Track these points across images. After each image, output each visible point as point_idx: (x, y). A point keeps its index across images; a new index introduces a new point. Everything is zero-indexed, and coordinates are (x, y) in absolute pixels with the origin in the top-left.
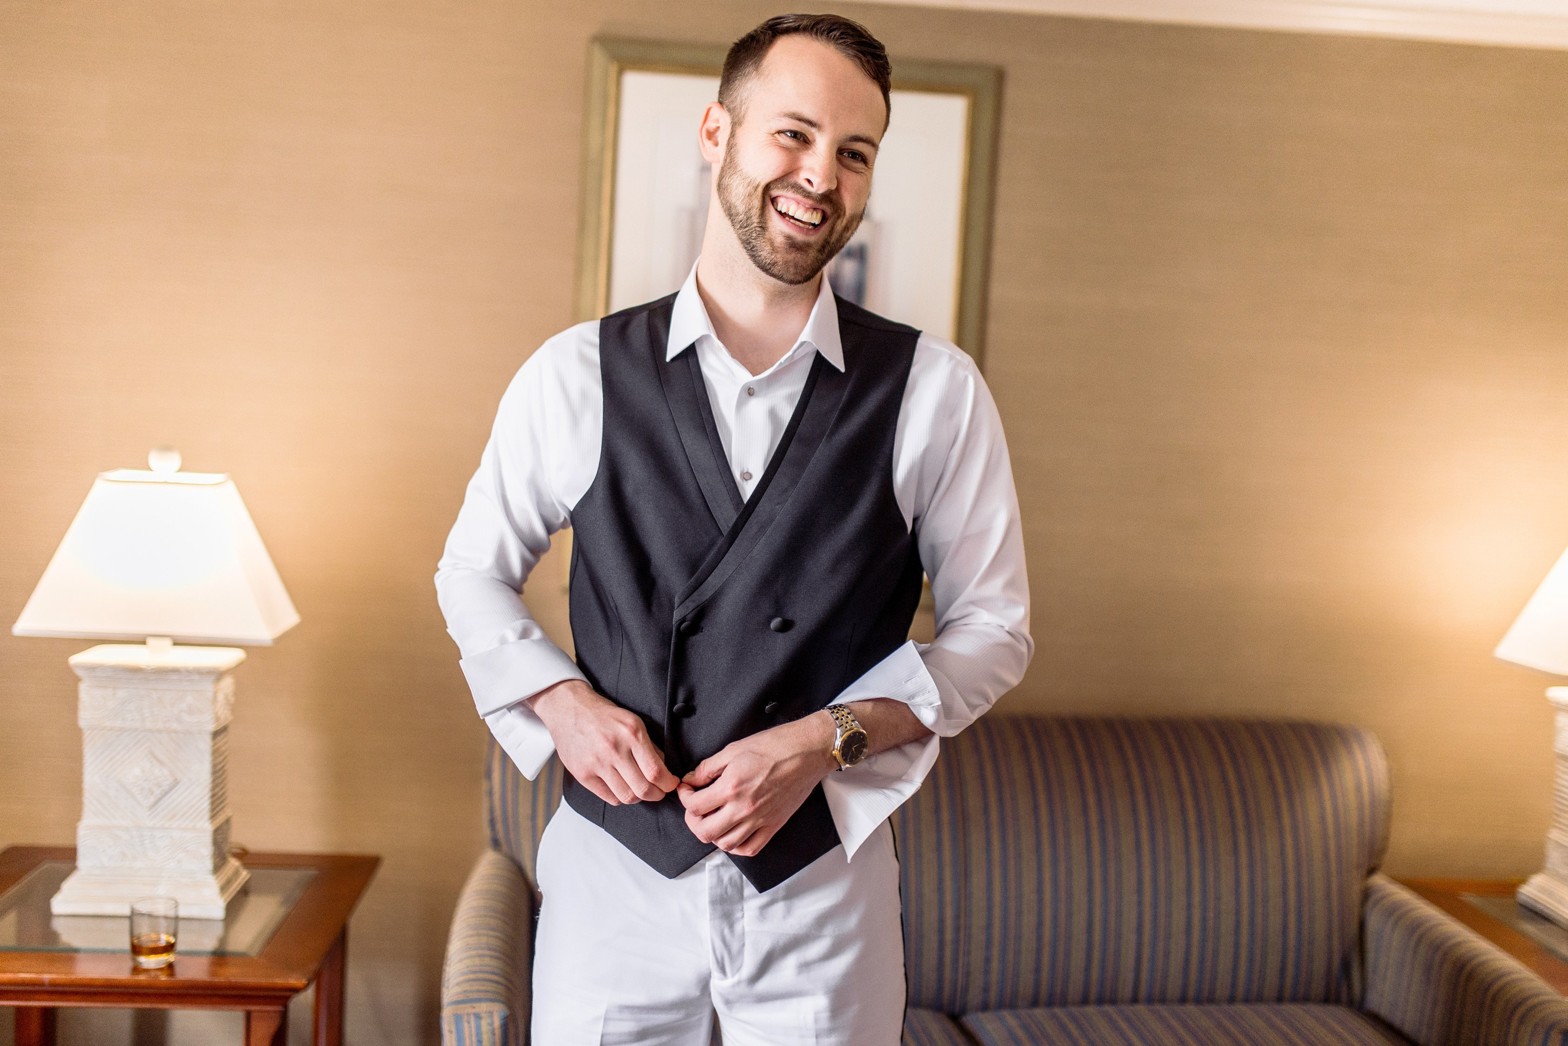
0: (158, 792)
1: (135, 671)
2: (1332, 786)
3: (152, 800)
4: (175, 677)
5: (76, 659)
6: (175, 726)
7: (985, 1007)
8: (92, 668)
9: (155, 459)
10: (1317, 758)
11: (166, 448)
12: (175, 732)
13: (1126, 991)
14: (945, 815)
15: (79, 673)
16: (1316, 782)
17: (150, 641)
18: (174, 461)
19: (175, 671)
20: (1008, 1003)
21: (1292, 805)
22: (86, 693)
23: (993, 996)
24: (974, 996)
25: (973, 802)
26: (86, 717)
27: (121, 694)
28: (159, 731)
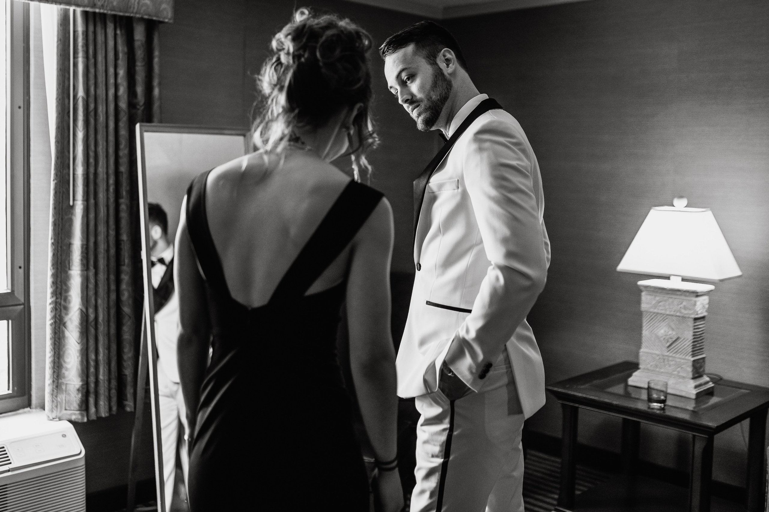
0: (671, 341)
1: (663, 289)
3: (668, 344)
4: (679, 293)
5: (641, 283)
6: (678, 314)
8: (646, 287)
9: (676, 202)
11: (681, 197)
12: (679, 316)
15: (641, 288)
17: (672, 278)
18: (684, 202)
19: (679, 291)
22: (645, 297)
26: (644, 306)
27: (657, 298)
28: (672, 315)
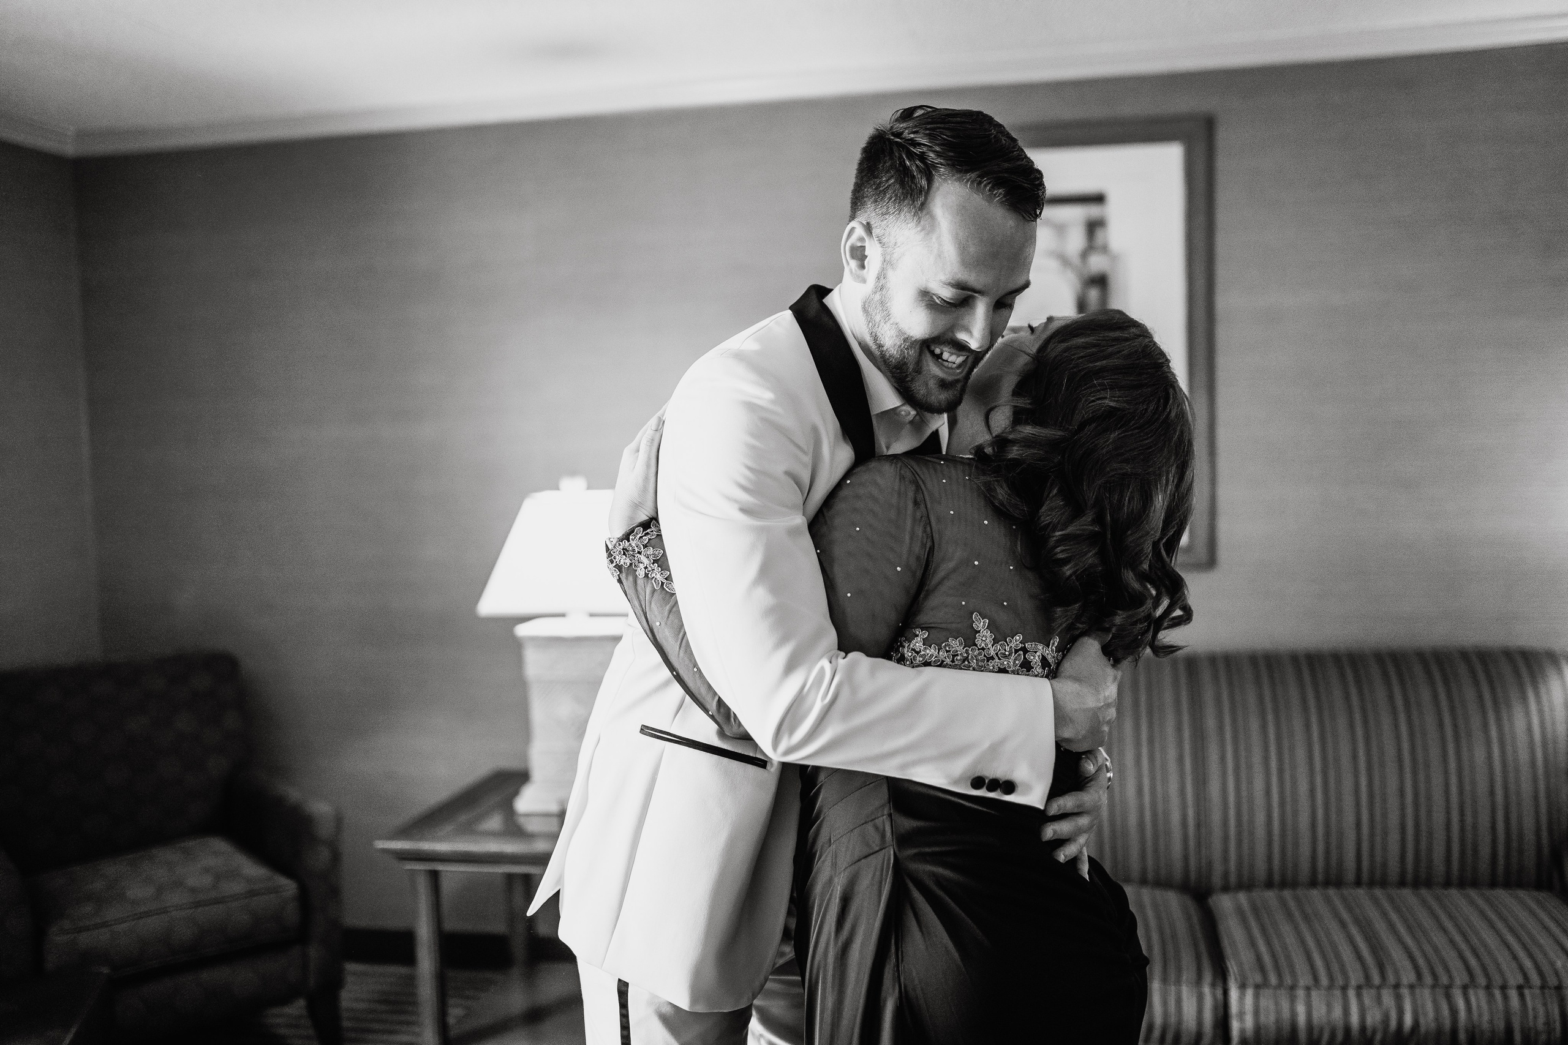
1: (562, 640)
2: (1539, 701)
5: (518, 632)
7: (1226, 889)
8: (535, 639)
9: (563, 483)
10: (1526, 679)
11: (572, 474)
13: (1350, 876)
14: (1187, 734)
15: (522, 640)
16: (1524, 699)
17: (570, 615)
18: (581, 483)
20: (1246, 884)
21: (1499, 719)
22: (529, 656)
23: (1233, 879)
24: (1217, 879)
25: (1211, 723)
26: (533, 673)
27: (553, 656)
